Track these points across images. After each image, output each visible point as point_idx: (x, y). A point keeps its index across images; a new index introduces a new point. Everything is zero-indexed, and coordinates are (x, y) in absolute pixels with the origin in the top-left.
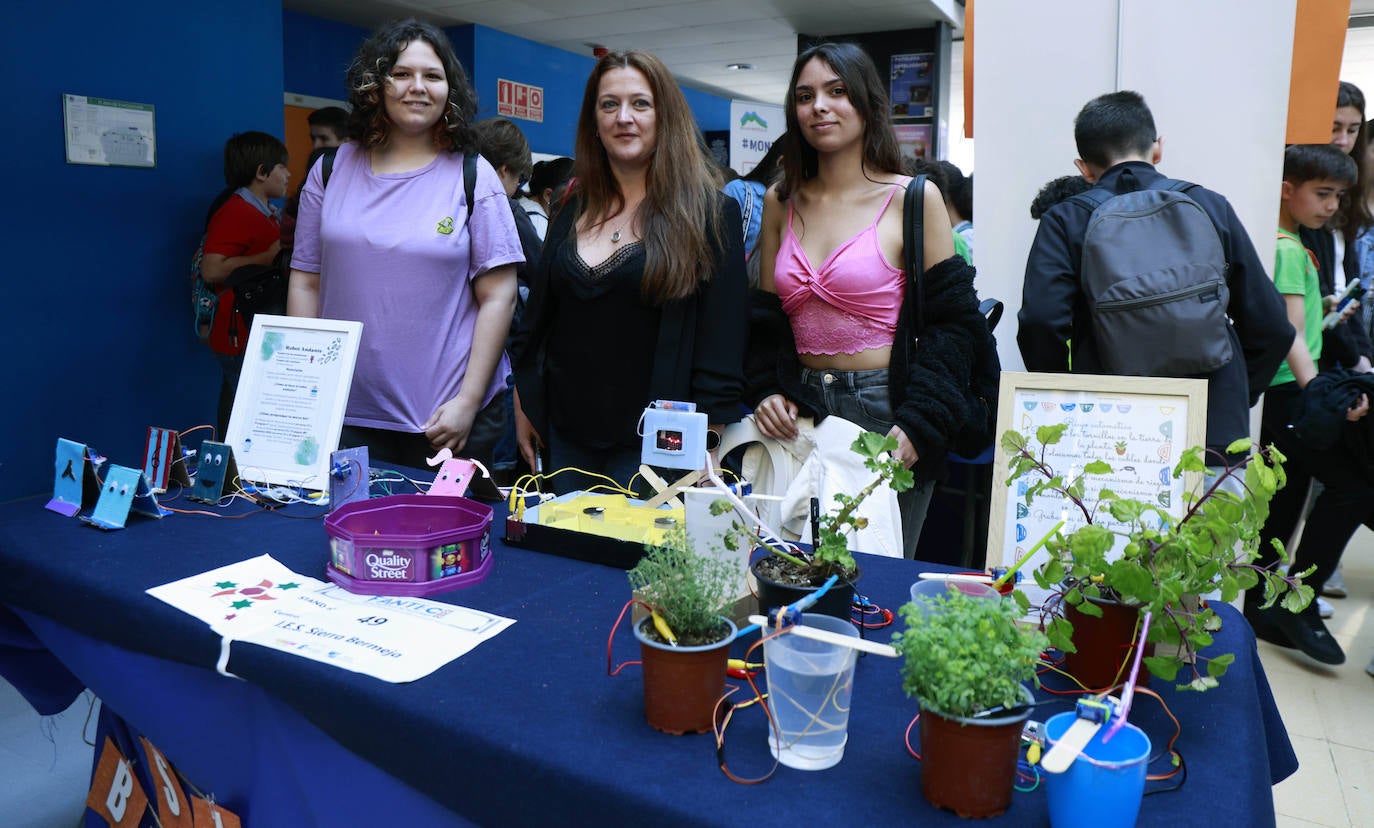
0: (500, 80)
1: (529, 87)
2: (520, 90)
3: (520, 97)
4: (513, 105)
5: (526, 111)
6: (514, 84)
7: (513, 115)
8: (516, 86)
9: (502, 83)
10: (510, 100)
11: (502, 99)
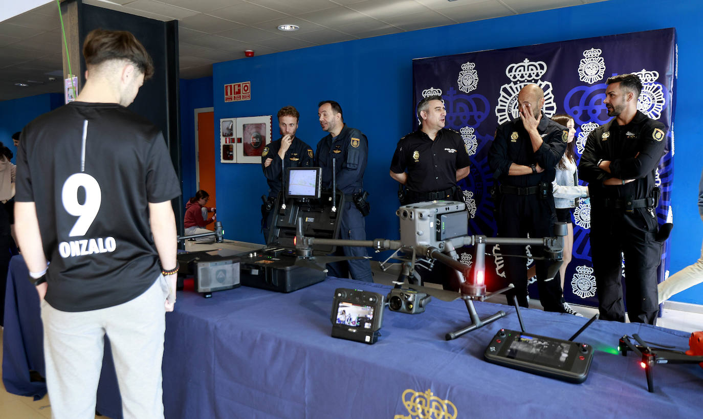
0: (225, 85)
1: (241, 83)
2: (236, 87)
3: (237, 90)
4: (233, 95)
5: (240, 96)
6: (233, 85)
7: (233, 100)
8: (234, 86)
9: (227, 86)
10: (231, 94)
11: (227, 94)
